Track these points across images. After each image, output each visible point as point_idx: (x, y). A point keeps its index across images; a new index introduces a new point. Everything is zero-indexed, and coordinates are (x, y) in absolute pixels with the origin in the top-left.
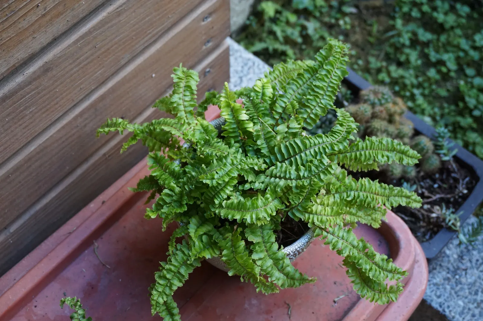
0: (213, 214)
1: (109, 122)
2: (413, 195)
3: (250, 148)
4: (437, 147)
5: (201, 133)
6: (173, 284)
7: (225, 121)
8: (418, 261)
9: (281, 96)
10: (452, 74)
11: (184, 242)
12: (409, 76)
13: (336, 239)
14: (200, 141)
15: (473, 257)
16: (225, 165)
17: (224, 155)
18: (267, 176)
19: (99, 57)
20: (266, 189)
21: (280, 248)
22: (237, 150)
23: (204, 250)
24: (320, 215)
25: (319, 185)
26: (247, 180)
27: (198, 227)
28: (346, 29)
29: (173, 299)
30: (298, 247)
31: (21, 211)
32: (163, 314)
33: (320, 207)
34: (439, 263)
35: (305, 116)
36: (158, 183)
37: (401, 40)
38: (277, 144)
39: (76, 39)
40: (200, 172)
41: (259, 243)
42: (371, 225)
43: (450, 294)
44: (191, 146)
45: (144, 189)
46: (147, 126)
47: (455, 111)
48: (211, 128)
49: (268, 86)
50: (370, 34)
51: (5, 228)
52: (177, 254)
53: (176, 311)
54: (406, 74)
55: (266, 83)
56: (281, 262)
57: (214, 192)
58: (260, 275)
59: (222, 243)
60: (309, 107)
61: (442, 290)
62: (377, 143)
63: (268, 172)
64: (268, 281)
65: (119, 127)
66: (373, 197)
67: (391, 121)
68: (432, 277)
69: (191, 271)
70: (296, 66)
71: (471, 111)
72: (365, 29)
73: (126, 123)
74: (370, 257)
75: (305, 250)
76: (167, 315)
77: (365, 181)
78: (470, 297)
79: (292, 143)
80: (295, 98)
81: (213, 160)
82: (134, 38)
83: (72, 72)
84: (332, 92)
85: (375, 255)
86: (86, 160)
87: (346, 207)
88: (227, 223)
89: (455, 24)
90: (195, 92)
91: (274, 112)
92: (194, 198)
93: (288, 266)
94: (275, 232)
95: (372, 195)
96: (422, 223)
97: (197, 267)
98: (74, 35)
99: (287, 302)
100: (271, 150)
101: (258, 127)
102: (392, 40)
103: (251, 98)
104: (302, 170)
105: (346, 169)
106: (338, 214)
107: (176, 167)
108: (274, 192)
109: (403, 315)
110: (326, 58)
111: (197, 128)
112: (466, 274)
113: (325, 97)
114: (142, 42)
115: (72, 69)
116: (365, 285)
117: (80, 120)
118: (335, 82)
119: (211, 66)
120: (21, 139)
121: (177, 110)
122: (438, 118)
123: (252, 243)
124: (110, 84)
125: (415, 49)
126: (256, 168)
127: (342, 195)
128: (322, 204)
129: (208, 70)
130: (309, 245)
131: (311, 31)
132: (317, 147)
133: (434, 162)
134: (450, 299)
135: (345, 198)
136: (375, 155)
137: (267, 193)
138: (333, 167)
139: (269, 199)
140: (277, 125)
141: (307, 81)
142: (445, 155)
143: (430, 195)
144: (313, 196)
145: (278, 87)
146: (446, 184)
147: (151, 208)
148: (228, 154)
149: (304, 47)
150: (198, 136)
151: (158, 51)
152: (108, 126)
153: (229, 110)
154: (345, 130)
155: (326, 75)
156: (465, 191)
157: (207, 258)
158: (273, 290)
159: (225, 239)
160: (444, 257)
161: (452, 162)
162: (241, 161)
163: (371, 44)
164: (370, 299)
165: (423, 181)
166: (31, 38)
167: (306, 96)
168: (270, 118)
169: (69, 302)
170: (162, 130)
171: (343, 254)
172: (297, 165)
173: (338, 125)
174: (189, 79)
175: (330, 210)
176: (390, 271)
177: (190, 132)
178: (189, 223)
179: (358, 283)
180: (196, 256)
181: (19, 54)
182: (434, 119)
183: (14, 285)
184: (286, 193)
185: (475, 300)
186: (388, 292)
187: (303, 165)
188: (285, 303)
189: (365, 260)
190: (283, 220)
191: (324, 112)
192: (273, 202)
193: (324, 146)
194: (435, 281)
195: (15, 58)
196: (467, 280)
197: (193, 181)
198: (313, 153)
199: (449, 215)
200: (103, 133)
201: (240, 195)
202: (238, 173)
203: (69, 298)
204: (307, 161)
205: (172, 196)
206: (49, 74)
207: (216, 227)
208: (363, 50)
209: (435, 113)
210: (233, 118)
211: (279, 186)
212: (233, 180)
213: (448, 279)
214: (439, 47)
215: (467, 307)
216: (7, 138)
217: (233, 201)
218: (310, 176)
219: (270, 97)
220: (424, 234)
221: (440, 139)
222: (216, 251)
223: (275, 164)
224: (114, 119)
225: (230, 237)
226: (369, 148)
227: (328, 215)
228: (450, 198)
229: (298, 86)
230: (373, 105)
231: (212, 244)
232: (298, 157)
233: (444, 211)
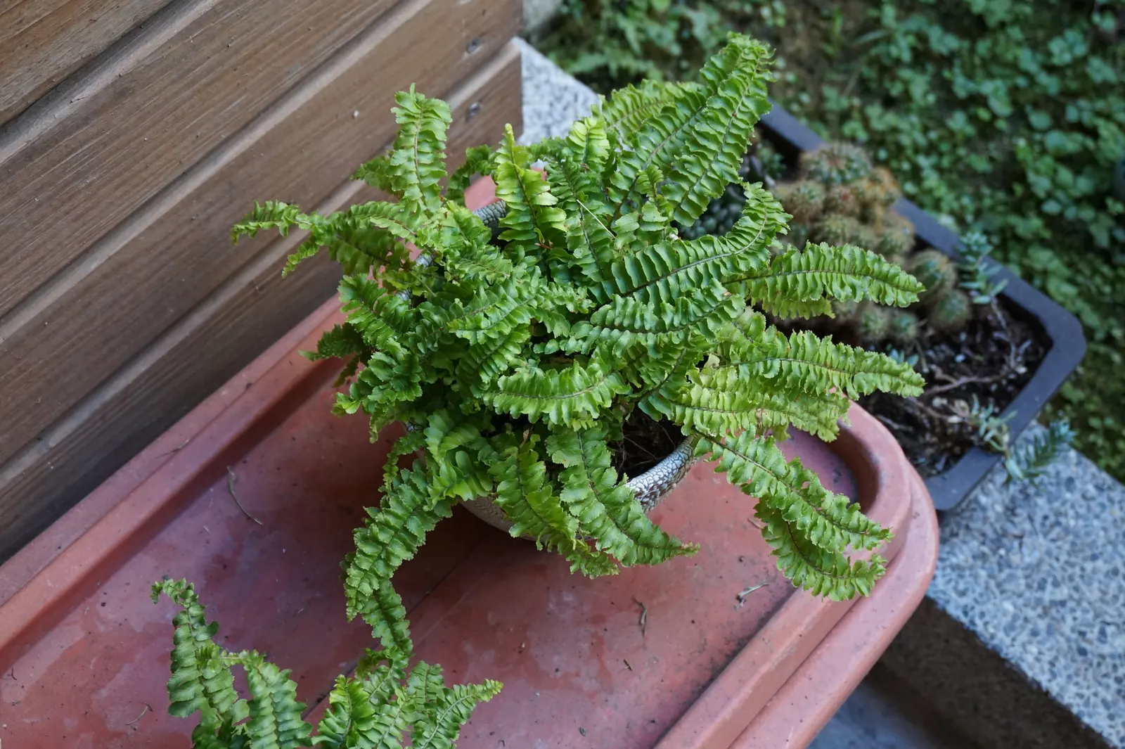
0: (477, 405)
1: (259, 209)
2: (904, 370)
3: (559, 266)
4: (964, 275)
5: (454, 234)
6: (393, 554)
7: (508, 209)
8: (918, 514)
9: (627, 155)
10: (1002, 125)
11: (416, 466)
12: (910, 129)
13: (741, 460)
14: (452, 250)
15: (1037, 510)
16: (504, 299)
17: (503, 280)
18: (594, 326)
19: (235, 70)
20: (591, 353)
21: (620, 479)
22: (531, 270)
23: (459, 483)
24: (708, 409)
25: (705, 345)
26: (552, 333)
27: (446, 434)
28: (775, 26)
29: (394, 586)
30: (660, 479)
31: (72, 402)
32: (372, 619)
33: (707, 393)
34: (964, 522)
35: (678, 198)
36: (362, 340)
37: (894, 51)
38: (616, 256)
39: (184, 26)
40: (450, 315)
41: (575, 467)
42: (816, 435)
43: (987, 588)
44: (433, 263)
45: (333, 354)
46: (339, 219)
47: (1005, 204)
48: (476, 223)
49: (599, 135)
50: (826, 38)
51: (39, 439)
52: (401, 490)
53: (400, 612)
54: (903, 124)
55: (595, 128)
56: (624, 509)
57: (480, 358)
58: (579, 537)
59: (496, 467)
60: (685, 178)
61: (970, 579)
62: (829, 258)
63: (596, 317)
64: (594, 550)
65: (280, 220)
66: (821, 371)
67: (865, 217)
68: (948, 553)
69: (431, 528)
70: (661, 93)
71: (1039, 203)
72: (814, 26)
73: (293, 211)
74: (813, 499)
75: (675, 485)
76: (381, 620)
77: (804, 338)
78: (1027, 594)
79: (649, 254)
80: (655, 160)
81: (478, 291)
82: (312, 28)
83: (178, 99)
84: (736, 146)
85: (823, 495)
86: (211, 294)
87: (763, 393)
88: (508, 425)
89: (1008, 18)
90: (443, 146)
91: (611, 190)
92: (439, 371)
93: (639, 518)
94: (611, 445)
95: (817, 368)
96: (928, 437)
97: (444, 518)
98: (181, 18)
99: (638, 599)
100: (604, 270)
101: (576, 221)
102: (874, 52)
103: (563, 161)
104: (668, 312)
105: (763, 312)
106: (746, 407)
107: (400, 305)
108: (609, 358)
109: (884, 628)
110: (723, 74)
111: (445, 223)
112: (1021, 545)
113: (720, 158)
114: (330, 39)
115: (177, 93)
116: (803, 560)
117: (196, 207)
118: (742, 126)
119: (481, 96)
120: (67, 245)
121: (403, 183)
122: (969, 218)
123: (560, 467)
124: (260, 131)
125: (923, 71)
126: (571, 308)
127: (754, 368)
128: (712, 386)
129: (474, 106)
130: (684, 474)
131: (699, 31)
132: (702, 264)
133: (957, 308)
134: (985, 598)
135: (760, 374)
136: (825, 283)
137: (593, 361)
138: (735, 305)
139: (596, 372)
140: (617, 215)
141: (682, 124)
142: (980, 292)
143: (947, 377)
144: (691, 368)
145: (621, 137)
146: (981, 354)
147: (346, 393)
148: (511, 277)
149: (684, 64)
150: (447, 240)
151: (366, 61)
152: (255, 219)
153: (516, 183)
154: (763, 228)
155: (722, 110)
156: (1022, 370)
157: (465, 499)
158: (605, 569)
159: (503, 459)
160: (974, 510)
161: (994, 307)
162: (538, 292)
163: (829, 58)
164: (812, 590)
165: (932, 348)
166: (84, 23)
167: (679, 155)
168: (603, 202)
169: (170, 590)
170: (371, 226)
171: (754, 491)
172: (658, 300)
173: (747, 218)
174: (429, 117)
175: (727, 400)
176: (856, 530)
177: (431, 230)
178: (428, 426)
179: (787, 556)
180: (441, 495)
181: (60, 55)
182: (961, 221)
183: (56, 558)
184: (634, 361)
185: (1039, 601)
186: (851, 575)
187: (671, 301)
188: (635, 601)
189: (801, 505)
190: (627, 419)
191: (717, 189)
192: (606, 379)
193: (717, 262)
194: (954, 560)
195: (51, 66)
196: (1022, 559)
197: (435, 335)
198: (692, 276)
199: (987, 420)
200: (246, 232)
201: (535, 365)
202: (531, 317)
203: (171, 582)
204: (680, 294)
205: (389, 366)
206: (128, 103)
207: (486, 435)
208: (811, 71)
209: (963, 208)
210: (524, 201)
211: (619, 346)
212: (521, 331)
213: (983, 556)
214: (973, 66)
215: (1022, 616)
216: (38, 241)
217: (520, 377)
218: (685, 323)
219: (603, 159)
220: (933, 461)
221: (970, 258)
222: (483, 484)
223: (611, 301)
224: (269, 203)
225: (515, 455)
226: (812, 266)
227: (724, 411)
228: (990, 384)
229: (664, 134)
230: (828, 183)
231: (477, 471)
232: (660, 284)
233: (975, 412)
